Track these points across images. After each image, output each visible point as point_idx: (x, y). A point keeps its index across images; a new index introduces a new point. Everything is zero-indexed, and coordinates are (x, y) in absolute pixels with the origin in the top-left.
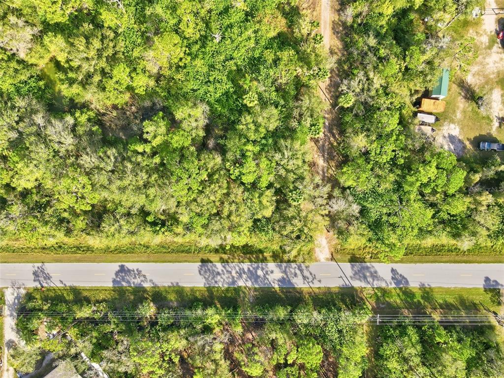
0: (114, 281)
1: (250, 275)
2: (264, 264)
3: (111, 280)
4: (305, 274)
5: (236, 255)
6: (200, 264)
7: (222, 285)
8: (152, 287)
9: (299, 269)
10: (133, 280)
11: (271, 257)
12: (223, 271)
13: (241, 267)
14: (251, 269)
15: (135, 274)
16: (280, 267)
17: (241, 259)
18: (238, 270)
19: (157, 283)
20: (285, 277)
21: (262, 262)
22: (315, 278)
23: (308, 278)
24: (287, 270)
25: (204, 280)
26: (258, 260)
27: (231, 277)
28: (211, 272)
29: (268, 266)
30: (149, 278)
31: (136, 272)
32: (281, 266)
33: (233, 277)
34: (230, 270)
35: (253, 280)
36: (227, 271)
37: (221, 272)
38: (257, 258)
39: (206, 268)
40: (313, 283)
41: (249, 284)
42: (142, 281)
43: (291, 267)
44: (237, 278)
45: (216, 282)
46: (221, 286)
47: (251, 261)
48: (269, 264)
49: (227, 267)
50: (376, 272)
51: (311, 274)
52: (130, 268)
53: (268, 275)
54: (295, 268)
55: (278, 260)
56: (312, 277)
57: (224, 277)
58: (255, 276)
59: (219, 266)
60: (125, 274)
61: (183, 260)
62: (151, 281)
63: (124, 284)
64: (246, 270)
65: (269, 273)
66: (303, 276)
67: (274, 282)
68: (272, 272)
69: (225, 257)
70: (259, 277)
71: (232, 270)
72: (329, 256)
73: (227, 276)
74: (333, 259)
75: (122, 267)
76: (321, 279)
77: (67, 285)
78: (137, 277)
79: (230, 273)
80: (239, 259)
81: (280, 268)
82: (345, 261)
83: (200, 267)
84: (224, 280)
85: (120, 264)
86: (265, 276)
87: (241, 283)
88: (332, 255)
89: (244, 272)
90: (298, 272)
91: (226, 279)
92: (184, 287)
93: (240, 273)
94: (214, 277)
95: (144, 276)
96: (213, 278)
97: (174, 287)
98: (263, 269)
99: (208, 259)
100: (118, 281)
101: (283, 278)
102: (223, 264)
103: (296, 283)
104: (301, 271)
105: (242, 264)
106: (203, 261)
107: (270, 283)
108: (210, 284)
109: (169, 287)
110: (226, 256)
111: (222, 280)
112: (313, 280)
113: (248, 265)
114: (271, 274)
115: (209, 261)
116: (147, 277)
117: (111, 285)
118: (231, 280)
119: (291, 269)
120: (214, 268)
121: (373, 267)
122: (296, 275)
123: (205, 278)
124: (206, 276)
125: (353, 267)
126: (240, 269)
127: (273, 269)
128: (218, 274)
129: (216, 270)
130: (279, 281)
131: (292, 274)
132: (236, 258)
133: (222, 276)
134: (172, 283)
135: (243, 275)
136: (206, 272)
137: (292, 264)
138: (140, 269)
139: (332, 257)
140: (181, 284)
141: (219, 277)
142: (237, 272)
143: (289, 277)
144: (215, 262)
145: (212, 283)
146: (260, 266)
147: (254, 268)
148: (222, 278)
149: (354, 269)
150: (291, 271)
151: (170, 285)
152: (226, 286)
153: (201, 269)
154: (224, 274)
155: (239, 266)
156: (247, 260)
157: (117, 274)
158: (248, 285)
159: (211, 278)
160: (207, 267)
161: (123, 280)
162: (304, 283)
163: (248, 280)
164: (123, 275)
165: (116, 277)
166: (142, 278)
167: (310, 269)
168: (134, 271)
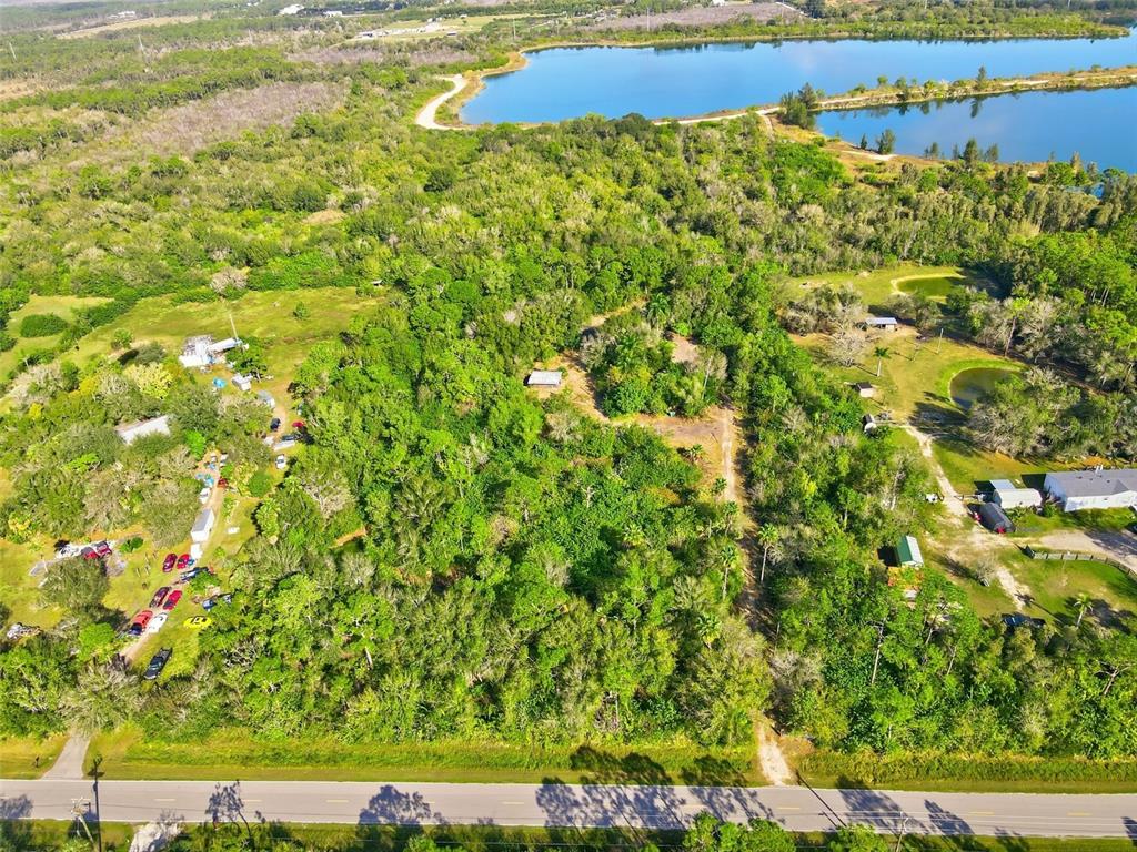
0: (364, 815)
1: (639, 808)
2: (665, 787)
3: (359, 812)
4: (750, 808)
5: (611, 772)
6: (541, 786)
7: (583, 825)
8: (438, 827)
9: (736, 798)
10: (402, 813)
11: (679, 777)
12: (585, 799)
13: (621, 792)
14: (642, 796)
15: (408, 802)
16: (699, 793)
17: (621, 779)
18: (615, 798)
19: (447, 820)
20: (710, 810)
21: (661, 785)
22: (771, 814)
24: (714, 799)
25: (546, 815)
26: (654, 782)
27: (601, 811)
28: (561, 800)
29: (675, 792)
30: (433, 810)
31: (411, 798)
32: (702, 792)
33: (606, 811)
34: (600, 797)
35: (645, 817)
36: (594, 800)
37: (580, 801)
38: (653, 777)
39: (552, 794)
41: (638, 824)
42: (419, 815)
43: (722, 795)
44: (613, 812)
45: (570, 819)
46: (579, 826)
47: (639, 782)
48: (675, 787)
49: (594, 791)
50: (896, 807)
51: (762, 807)
52: (401, 791)
53: (676, 807)
54: (729, 796)
55: (695, 782)
56: (765, 812)
57: (588, 810)
58: (648, 809)
59: (578, 791)
60: (389, 802)
61: (506, 778)
62: (437, 815)
63: (382, 820)
64: (631, 798)
65: (677, 803)
66: (747, 811)
67: (687, 821)
68: (683, 802)
69: (590, 775)
70: (656, 810)
71: (603, 797)
72: (791, 775)
73: (593, 808)
74: (799, 780)
75: (386, 789)
76: (785, 818)
77: (267, 820)
78: (412, 807)
79: (601, 802)
80: (617, 779)
81: (699, 796)
83: (539, 791)
84: (586, 814)
85: (383, 784)
86: (668, 808)
87: (620, 822)
88: (797, 773)
89: (628, 802)
90: (735, 803)
91: (590, 815)
92: (503, 827)
93: (621, 803)
94: (567, 809)
95: (426, 806)
96: (564, 812)
97: (483, 826)
98: (664, 797)
99: (557, 779)
100: (371, 814)
101: (705, 812)
102: (586, 787)
104: (743, 802)
105: (623, 787)
106: (546, 781)
107: (680, 822)
108: (558, 823)
109: (473, 827)
110: (592, 773)
111: (582, 816)
112: (768, 817)
113: (635, 789)
114: (680, 806)
115: (557, 781)
116: (431, 808)
117: (355, 821)
118: (600, 816)
119: (722, 799)
120: (566, 794)
121: (888, 798)
122: (731, 808)
123: (548, 811)
124: (552, 809)
125: (846, 797)
126: (619, 796)
127: (684, 797)
128: (576, 804)
129: (571, 797)
131: (724, 806)
132: (610, 778)
133: (584, 808)
134: (480, 820)
135: (625, 806)
136: (550, 800)
137: (722, 788)
138: (420, 794)
139: (799, 776)
140: (496, 822)
141: (576, 811)
142: (613, 802)
143: (718, 811)
144: (571, 783)
145: (561, 820)
146: (659, 791)
147: (646, 795)
148: (582, 811)
149: (850, 800)
150: (721, 802)
151: (476, 822)
152: (590, 826)
153: (542, 795)
154: (587, 805)
155: (616, 792)
156: (632, 781)
157: (373, 802)
158: (634, 826)
159: (559, 811)
160: (554, 790)
161: (383, 813)
163: (637, 816)
164: (386, 803)
165: (371, 808)
166: (421, 810)
167: (760, 798)
168: (407, 796)
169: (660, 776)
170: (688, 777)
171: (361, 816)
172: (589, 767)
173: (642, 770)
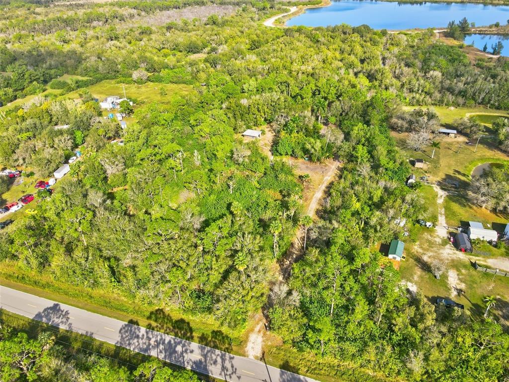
0: (38, 315)
1: (167, 348)
2: (188, 341)
3: (37, 313)
4: (225, 365)
5: (165, 326)
6: (127, 323)
7: (134, 349)
8: (66, 330)
9: (221, 357)
10: (55, 319)
11: (198, 337)
12: (143, 335)
13: (163, 337)
14: (172, 342)
15: (61, 314)
16: (202, 349)
17: (168, 331)
18: (159, 340)
19: (73, 328)
20: (203, 360)
21: (186, 340)
22: (235, 373)
23: (227, 370)
24: (209, 354)
25: (119, 339)
26: (184, 337)
27: (147, 344)
28: (132, 333)
29: (191, 345)
30: (70, 321)
31: (64, 313)
32: (204, 348)
33: (150, 344)
34: (151, 337)
35: (168, 353)
36: (148, 337)
37: (141, 336)
38: (185, 334)
39: (129, 329)
40: (231, 377)
41: (161, 356)
43: (214, 354)
44: (152, 346)
45: (129, 344)
46: (132, 349)
47: (176, 335)
48: (193, 343)
49: (150, 333)
51: (232, 366)
52: (62, 308)
53: (186, 353)
54: (218, 355)
55: (204, 343)
56: (233, 370)
57: (141, 342)
58: (172, 350)
59: (143, 331)
60: (53, 311)
61: (114, 316)
62: (70, 325)
63: (44, 320)
64: (166, 342)
65: (189, 351)
66: (223, 366)
67: (188, 363)
68: (192, 352)
69: (154, 324)
70: (175, 352)
71: (153, 337)
72: (259, 355)
73: (144, 342)
74: (263, 358)
75: (56, 305)
76: (242, 376)
78: (61, 317)
79: (150, 339)
80: (166, 330)
81: (202, 351)
82: (275, 366)
83: (124, 326)
84: (139, 344)
85: (56, 303)
86: (182, 353)
87: (154, 353)
88: (263, 354)
89: (164, 343)
90: (219, 360)
91: (141, 344)
92: (95, 340)
93: (160, 343)
94: (131, 339)
95: (68, 319)
96: (129, 340)
97: (86, 336)
98: (184, 346)
99: (137, 321)
100: (41, 316)
101: (200, 361)
102: (148, 330)
103: (211, 372)
104: (223, 360)
105: (166, 335)
106: (131, 322)
107: (184, 362)
108: (122, 344)
109: (82, 335)
110: (156, 324)
111: (137, 344)
112: (232, 373)
113: (171, 338)
114: (189, 354)
115: (136, 323)
116: (69, 320)
117: (32, 317)
118: (145, 346)
119: (213, 355)
121: (306, 380)
122: (215, 362)
123: (122, 336)
124: (124, 336)
125: (282, 374)
126: (161, 339)
127: (193, 349)
128: (138, 337)
129: (137, 333)
130: (195, 363)
131: (212, 360)
132: (163, 328)
133: (140, 340)
134: (87, 332)
135: (161, 345)
136: (126, 332)
137: (217, 350)
138: (69, 312)
139: (263, 356)
140: (94, 336)
141: (135, 341)
142: (156, 341)
143: (207, 361)
144: (142, 326)
145: (125, 343)
146: (183, 342)
147: (175, 342)
148: (138, 342)
149: (284, 377)
150: (212, 357)
151: (84, 333)
152: (137, 351)
153: (124, 328)
154: (142, 339)
155: (161, 336)
156: (173, 333)
157: (46, 309)
158: (159, 357)
159: (127, 338)
160: (131, 328)
161: (46, 316)
162: (220, 374)
163: (163, 352)
164: (51, 312)
165: (43, 312)
166: (64, 320)
167: (234, 361)
168: (62, 311)
169: (189, 334)
170: (203, 339)
171: (36, 315)
172: (156, 321)
173: (181, 329)
